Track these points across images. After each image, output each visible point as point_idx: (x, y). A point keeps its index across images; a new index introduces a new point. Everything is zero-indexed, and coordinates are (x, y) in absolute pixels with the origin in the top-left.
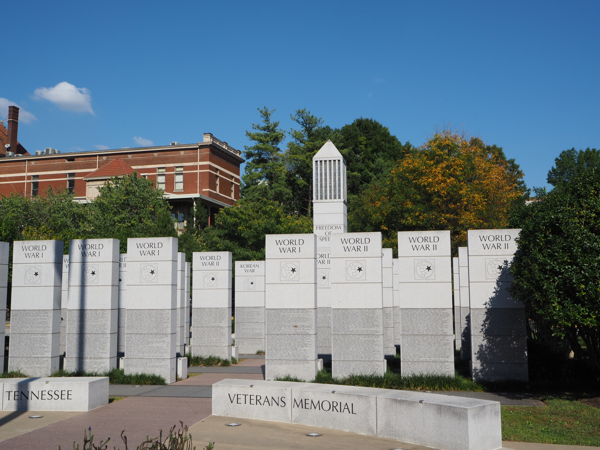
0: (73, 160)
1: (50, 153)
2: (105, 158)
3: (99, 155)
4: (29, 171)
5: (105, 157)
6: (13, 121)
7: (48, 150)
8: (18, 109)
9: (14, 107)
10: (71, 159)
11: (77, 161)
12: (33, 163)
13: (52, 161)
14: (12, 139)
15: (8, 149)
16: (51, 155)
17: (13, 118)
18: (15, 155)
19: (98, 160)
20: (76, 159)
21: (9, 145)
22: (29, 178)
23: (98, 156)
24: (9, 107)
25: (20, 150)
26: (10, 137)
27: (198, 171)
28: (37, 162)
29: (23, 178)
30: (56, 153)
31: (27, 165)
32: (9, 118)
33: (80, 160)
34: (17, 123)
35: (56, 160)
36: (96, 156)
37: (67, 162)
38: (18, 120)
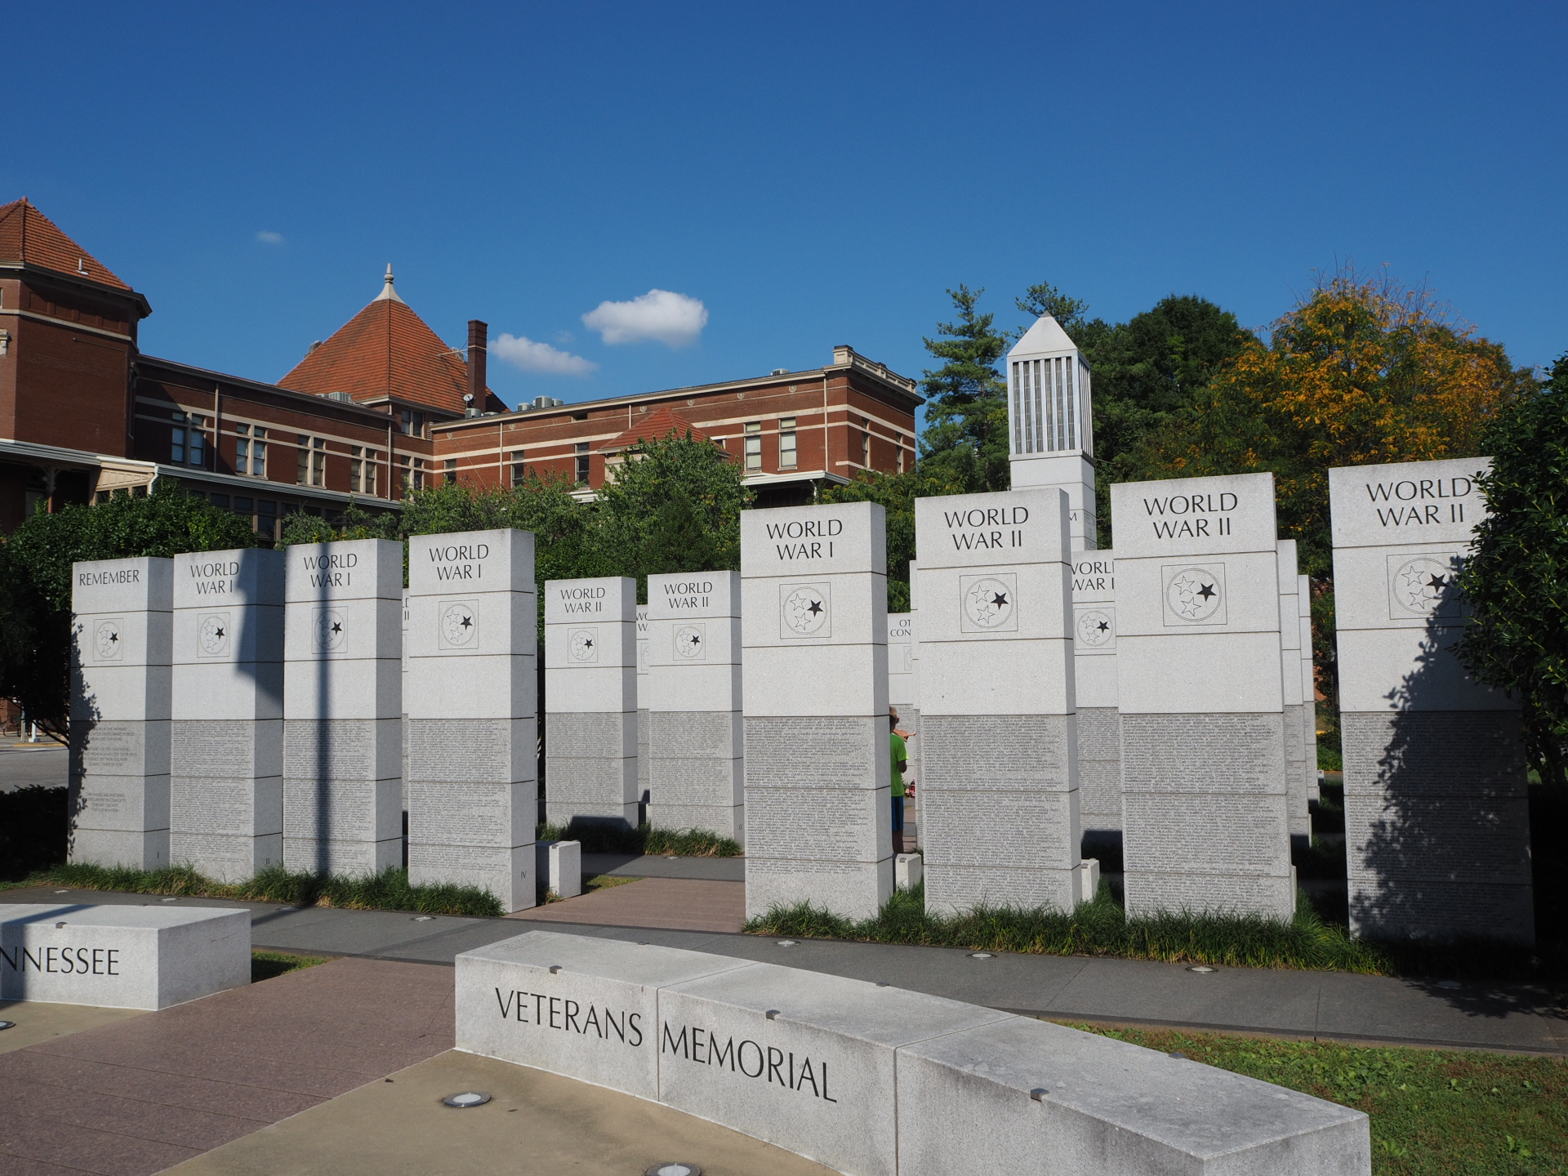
0: (586, 418)
1: (543, 406)
2: (643, 409)
3: (633, 405)
4: (508, 443)
5: (643, 407)
6: (476, 350)
7: (539, 401)
8: (486, 325)
9: (477, 322)
10: (581, 415)
11: (592, 419)
12: (512, 427)
13: (547, 420)
14: (475, 384)
15: (470, 404)
16: (544, 409)
17: (476, 344)
18: (482, 415)
19: (630, 415)
20: (589, 415)
21: (471, 396)
22: (506, 456)
23: (630, 407)
24: (469, 323)
25: (494, 404)
26: (473, 380)
27: (826, 425)
28: (519, 424)
29: (494, 458)
30: (555, 405)
31: (501, 432)
32: (469, 345)
33: (598, 417)
34: (485, 352)
35: (553, 420)
36: (626, 406)
37: (574, 421)
38: (485, 347)
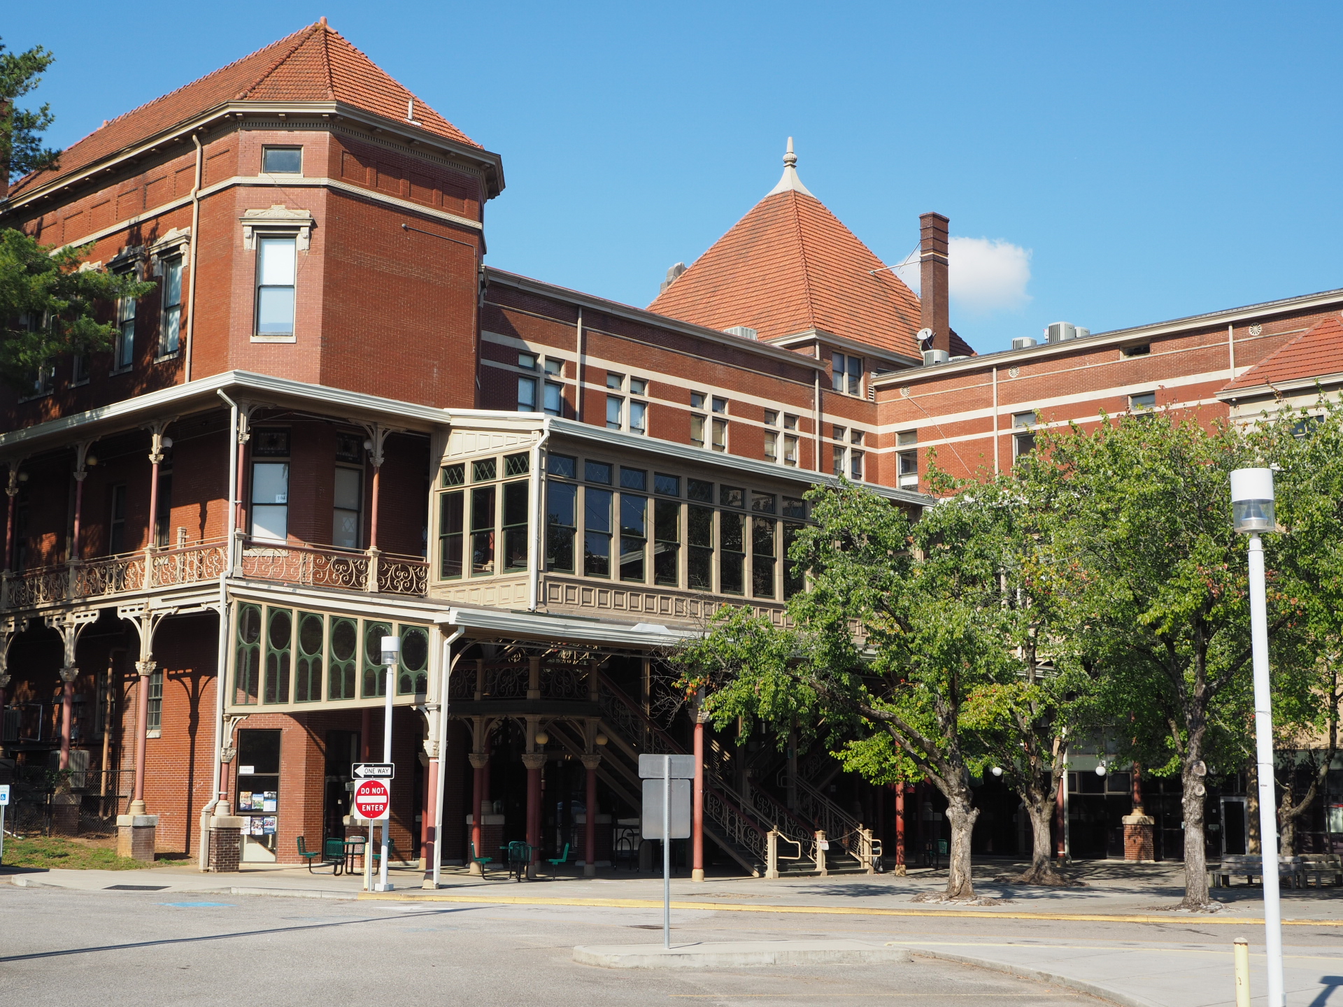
0: (1146, 350)
1: (1062, 338)
2: (1255, 331)
3: (1236, 324)
5: (1255, 328)
6: (935, 259)
7: (1054, 331)
8: (947, 221)
9: (935, 216)
10: (1139, 348)
11: (1158, 351)
12: (1013, 373)
13: (1077, 359)
14: (935, 313)
15: (927, 345)
16: (1068, 342)
17: (934, 250)
18: (950, 359)
19: (1231, 342)
20: (1153, 346)
21: (930, 333)
22: (1004, 421)
23: (1231, 327)
24: (922, 218)
25: (957, 347)
26: (931, 307)
28: (1025, 368)
29: (985, 424)
30: (1078, 335)
31: (994, 383)
32: (923, 252)
33: (1170, 348)
34: (945, 263)
35: (1086, 357)
36: (1224, 327)
37: (1123, 358)
38: (947, 254)
